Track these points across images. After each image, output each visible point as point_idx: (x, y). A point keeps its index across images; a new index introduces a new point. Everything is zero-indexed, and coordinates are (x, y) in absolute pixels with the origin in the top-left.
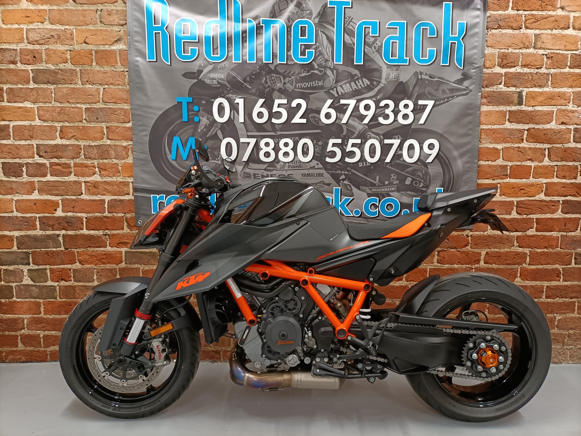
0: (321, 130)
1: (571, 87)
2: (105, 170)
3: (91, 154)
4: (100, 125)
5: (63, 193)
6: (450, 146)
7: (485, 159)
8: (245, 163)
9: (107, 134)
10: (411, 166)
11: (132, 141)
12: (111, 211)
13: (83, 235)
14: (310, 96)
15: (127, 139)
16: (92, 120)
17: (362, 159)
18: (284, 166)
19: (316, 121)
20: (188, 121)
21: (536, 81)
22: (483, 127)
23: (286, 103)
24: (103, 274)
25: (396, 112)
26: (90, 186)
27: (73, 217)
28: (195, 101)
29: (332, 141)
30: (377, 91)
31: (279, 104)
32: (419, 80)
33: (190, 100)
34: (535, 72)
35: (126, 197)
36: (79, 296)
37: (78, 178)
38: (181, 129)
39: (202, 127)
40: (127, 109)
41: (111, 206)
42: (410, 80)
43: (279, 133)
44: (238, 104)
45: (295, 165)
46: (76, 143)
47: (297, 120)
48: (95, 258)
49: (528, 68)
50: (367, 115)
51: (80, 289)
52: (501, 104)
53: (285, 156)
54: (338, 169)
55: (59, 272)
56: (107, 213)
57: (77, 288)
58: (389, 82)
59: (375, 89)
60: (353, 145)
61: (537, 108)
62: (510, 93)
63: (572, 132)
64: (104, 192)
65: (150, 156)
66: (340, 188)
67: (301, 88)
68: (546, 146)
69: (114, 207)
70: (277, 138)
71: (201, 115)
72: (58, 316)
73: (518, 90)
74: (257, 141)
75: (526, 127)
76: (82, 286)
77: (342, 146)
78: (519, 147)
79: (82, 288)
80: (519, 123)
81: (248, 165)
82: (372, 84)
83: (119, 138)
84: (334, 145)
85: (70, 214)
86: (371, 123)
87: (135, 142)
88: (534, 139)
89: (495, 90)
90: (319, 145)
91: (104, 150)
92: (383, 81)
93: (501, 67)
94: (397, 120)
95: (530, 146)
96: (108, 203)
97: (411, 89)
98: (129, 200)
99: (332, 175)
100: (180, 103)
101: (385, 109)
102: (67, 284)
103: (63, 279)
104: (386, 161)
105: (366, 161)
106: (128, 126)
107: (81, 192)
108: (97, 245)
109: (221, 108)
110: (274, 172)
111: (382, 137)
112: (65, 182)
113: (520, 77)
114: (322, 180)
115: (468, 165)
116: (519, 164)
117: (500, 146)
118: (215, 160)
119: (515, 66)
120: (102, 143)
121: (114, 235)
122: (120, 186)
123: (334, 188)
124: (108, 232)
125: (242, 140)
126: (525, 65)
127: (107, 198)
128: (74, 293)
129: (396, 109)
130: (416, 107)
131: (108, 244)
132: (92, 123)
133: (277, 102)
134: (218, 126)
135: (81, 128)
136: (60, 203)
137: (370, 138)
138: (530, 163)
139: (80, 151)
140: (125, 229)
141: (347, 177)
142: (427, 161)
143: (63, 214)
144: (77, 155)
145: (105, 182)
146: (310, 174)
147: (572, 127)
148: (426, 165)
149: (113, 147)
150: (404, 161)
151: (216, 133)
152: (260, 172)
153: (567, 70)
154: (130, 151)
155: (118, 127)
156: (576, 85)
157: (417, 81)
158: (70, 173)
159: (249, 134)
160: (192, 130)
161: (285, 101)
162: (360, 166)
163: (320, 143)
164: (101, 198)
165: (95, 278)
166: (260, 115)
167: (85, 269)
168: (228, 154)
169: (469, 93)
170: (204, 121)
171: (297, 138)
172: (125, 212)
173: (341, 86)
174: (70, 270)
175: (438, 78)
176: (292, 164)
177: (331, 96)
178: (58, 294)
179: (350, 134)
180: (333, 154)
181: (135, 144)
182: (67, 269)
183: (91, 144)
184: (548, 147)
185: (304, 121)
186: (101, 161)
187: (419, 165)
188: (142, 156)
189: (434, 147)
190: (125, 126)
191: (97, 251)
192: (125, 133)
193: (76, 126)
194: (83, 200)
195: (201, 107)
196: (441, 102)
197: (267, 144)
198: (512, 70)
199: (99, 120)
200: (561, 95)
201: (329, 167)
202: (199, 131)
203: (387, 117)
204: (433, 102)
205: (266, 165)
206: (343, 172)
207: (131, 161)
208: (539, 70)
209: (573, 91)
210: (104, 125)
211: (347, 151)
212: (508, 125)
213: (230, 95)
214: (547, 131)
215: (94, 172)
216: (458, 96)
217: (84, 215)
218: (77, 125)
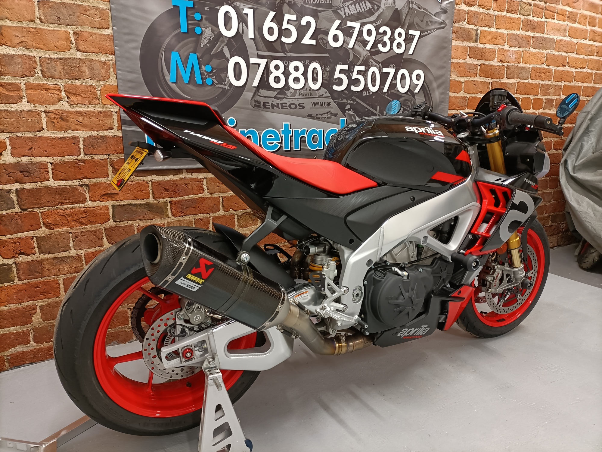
0: (329, 54)
1: (507, 29)
2: (76, 95)
3: (53, 71)
4: (63, 28)
5: (10, 128)
6: (431, 77)
7: (452, 91)
8: (255, 89)
9: (76, 43)
10: (403, 96)
11: (113, 55)
12: (90, 153)
13: (50, 190)
14: (319, 14)
15: (106, 52)
16: (51, 21)
17: (366, 88)
18: (294, 94)
19: (324, 43)
20: (188, 33)
21: (487, 21)
22: (453, 60)
23: (295, 19)
24: (83, 238)
25: (392, 40)
26: (55, 118)
27: (32, 164)
28: (196, 7)
29: (339, 67)
30: (377, 16)
31: (288, 20)
32: (410, 9)
33: (191, 4)
34: (486, 13)
35: (109, 133)
36: (50, 273)
37: (35, 107)
38: (180, 42)
39: (206, 42)
40: (104, 9)
41: (89, 145)
42: (404, 8)
43: (289, 54)
44: (247, 14)
45: (306, 92)
46: (27, 53)
47: (307, 40)
48: (69, 219)
49: (483, 8)
50: (369, 41)
51: (51, 263)
52: (465, 40)
53: (295, 82)
54: (344, 98)
55: (15, 243)
56: (82, 155)
57: (45, 263)
58: (387, 8)
59: (376, 14)
60: (359, 72)
61: (488, 46)
62: (471, 30)
63: (506, 69)
64: (77, 127)
65: (142, 76)
66: (345, 119)
67: (310, 4)
68: (490, 80)
69: (92, 146)
70: (287, 60)
71: (204, 25)
72: (19, 306)
73: (475, 28)
74: (267, 62)
75: (479, 62)
76: (53, 259)
77: (348, 73)
78: (474, 81)
79: (54, 262)
80: (475, 58)
81: (258, 92)
82: (373, 8)
83: (95, 50)
84: (341, 71)
85: (24, 159)
86: (372, 50)
87: (119, 57)
88: (483, 74)
89: (461, 26)
90: (327, 71)
91: (73, 65)
92: (382, 6)
93: (465, 4)
94: (393, 49)
95: (481, 80)
96: (84, 141)
97: (404, 18)
98: (113, 137)
99: (339, 105)
100: (176, 8)
101: (383, 36)
102: (29, 258)
103: (21, 253)
104: (384, 91)
105: (369, 90)
106: (106, 34)
107: (41, 126)
108: (72, 199)
109: (227, 18)
110: (285, 101)
111: (380, 65)
112: (13, 111)
113: (478, 16)
114: (330, 110)
115: (443, 96)
116: (474, 96)
117: (462, 79)
118: (222, 84)
119: (474, 5)
120: (68, 56)
121: (95, 185)
122: (101, 118)
123: (340, 118)
124: (87, 181)
125: (253, 60)
126: (481, 5)
127: (82, 135)
128: (42, 270)
129: (392, 37)
130: (407, 37)
131: (88, 197)
132: (51, 25)
133: (287, 17)
134: (224, 42)
135: (33, 30)
136: (8, 143)
137: (372, 66)
138: (480, 95)
139: (34, 65)
140: (110, 176)
141: (353, 107)
142: (415, 92)
143: (13, 160)
144: (30, 72)
145: (77, 112)
146: (319, 103)
147: (505, 64)
148: (413, 95)
149: (87, 62)
150: (398, 91)
151: (222, 50)
152: (270, 101)
153: (505, 14)
154: (111, 70)
155: (91, 34)
156: (510, 28)
157: (409, 9)
158: (21, 98)
159: (260, 53)
160: (192, 45)
161: (294, 17)
162: (364, 95)
163: (328, 69)
164: (73, 135)
165: (71, 245)
166: (271, 31)
167: (55, 235)
168: (236, 76)
169: (445, 26)
170: (208, 34)
171: (307, 62)
172: (109, 153)
173: (348, 6)
174: (32, 238)
175: (424, 9)
176: (302, 92)
177: (339, 17)
178: (16, 275)
179: (355, 61)
180: (340, 82)
181: (118, 59)
182: (28, 237)
183: (51, 56)
184: (492, 81)
185: (313, 42)
186: (70, 82)
187: (409, 95)
188: (130, 76)
189: (420, 77)
190: (102, 33)
191: (72, 208)
192: (103, 43)
193: (25, 28)
194: (46, 138)
195: (204, 15)
196: (425, 34)
197: (277, 67)
198: (472, 8)
199: (62, 21)
200: (501, 36)
201: (336, 95)
202: (202, 46)
203: (384, 45)
204: (419, 32)
205: (276, 93)
206: (349, 102)
207: (114, 83)
208: (489, 11)
209: (508, 32)
210: (70, 30)
211: (353, 78)
212: (469, 61)
213: (238, 3)
214: (492, 67)
215: (59, 97)
216: (438, 29)
217: (48, 160)
218: (26, 25)
